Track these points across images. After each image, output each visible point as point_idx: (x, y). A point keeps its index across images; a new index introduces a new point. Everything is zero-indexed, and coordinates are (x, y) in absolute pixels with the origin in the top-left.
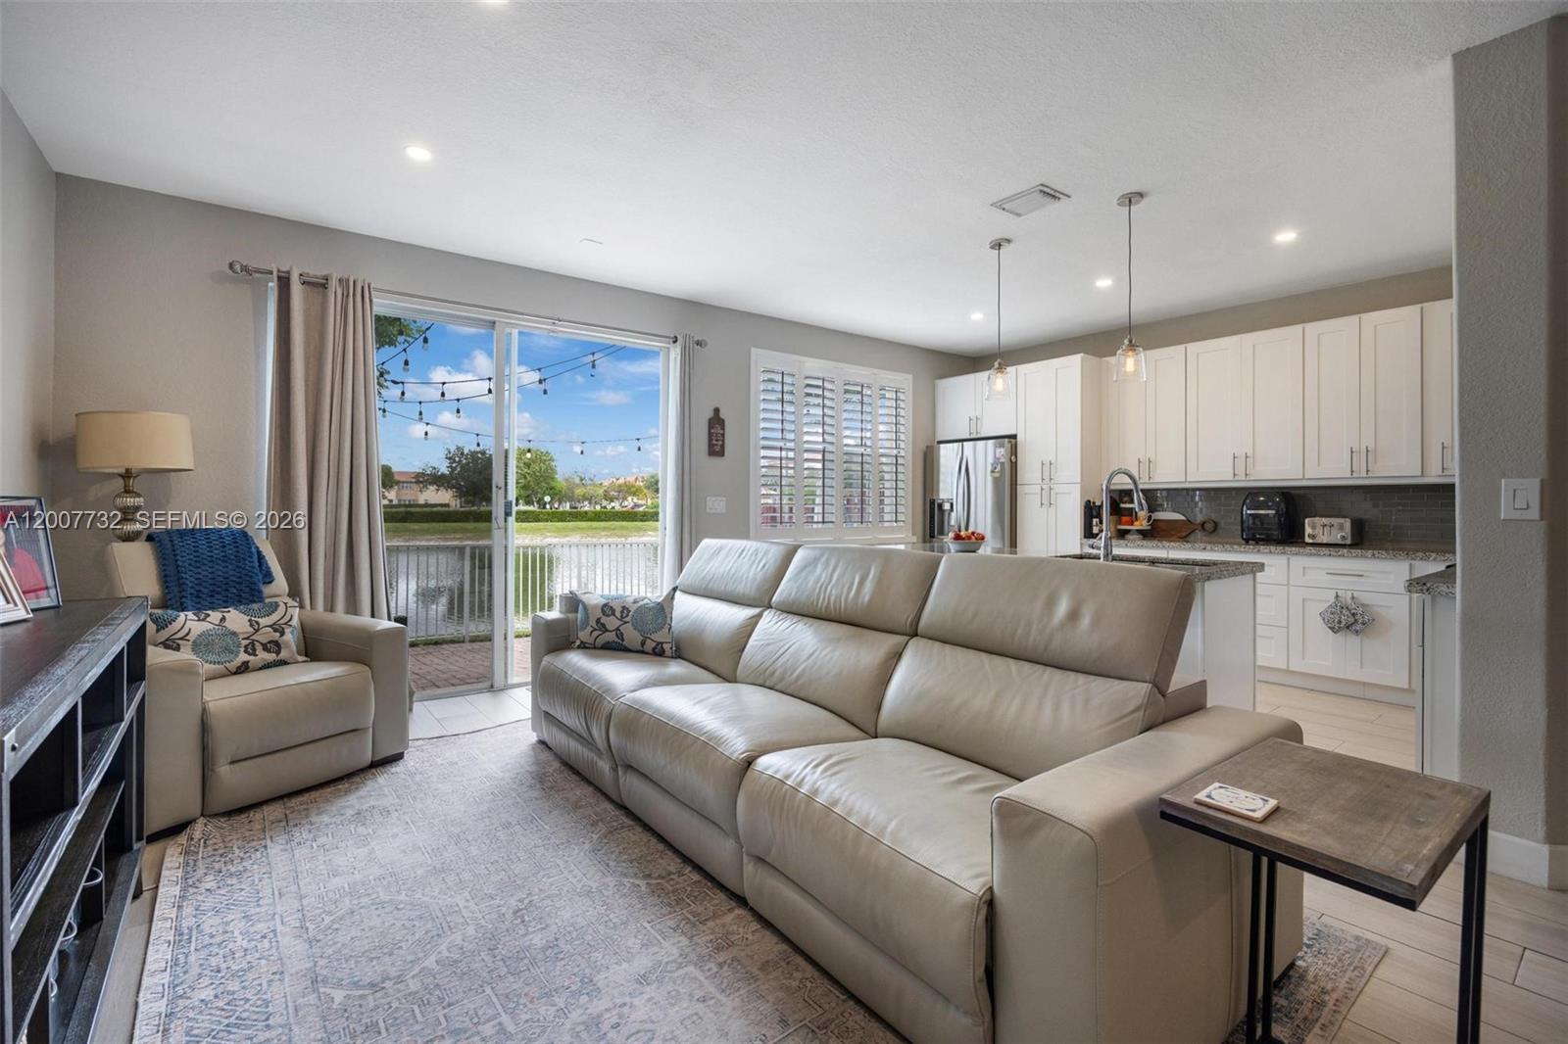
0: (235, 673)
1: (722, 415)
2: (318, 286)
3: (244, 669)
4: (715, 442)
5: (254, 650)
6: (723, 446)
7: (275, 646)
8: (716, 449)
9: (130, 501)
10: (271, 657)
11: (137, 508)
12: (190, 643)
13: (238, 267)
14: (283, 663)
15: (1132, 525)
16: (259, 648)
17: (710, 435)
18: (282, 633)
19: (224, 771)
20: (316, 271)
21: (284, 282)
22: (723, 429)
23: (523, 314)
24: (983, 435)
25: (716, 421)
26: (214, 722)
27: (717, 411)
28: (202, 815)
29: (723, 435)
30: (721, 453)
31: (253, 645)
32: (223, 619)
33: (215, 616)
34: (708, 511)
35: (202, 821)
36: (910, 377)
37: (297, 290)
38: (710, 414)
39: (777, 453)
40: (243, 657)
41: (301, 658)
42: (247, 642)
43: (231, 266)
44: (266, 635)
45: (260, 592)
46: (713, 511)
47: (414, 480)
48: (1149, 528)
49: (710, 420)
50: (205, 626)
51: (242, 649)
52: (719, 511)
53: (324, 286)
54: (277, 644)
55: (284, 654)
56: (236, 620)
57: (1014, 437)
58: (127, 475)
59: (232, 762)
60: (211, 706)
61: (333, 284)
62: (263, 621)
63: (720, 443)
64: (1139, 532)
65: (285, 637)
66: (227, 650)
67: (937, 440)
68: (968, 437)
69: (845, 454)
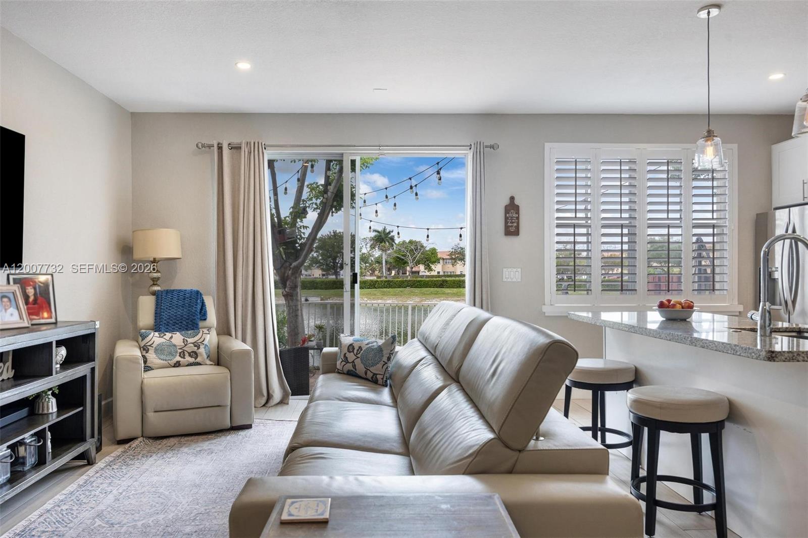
0: (174, 367)
1: (517, 202)
2: (235, 148)
3: (177, 365)
4: (509, 224)
5: (184, 355)
6: (518, 227)
7: (194, 354)
8: (512, 229)
9: (155, 275)
10: (192, 360)
11: (158, 279)
12: (153, 348)
13: (200, 145)
14: (199, 364)
16: (187, 354)
17: (506, 219)
18: (199, 348)
19: (151, 415)
20: (235, 140)
21: (220, 148)
22: (518, 213)
23: (355, 146)
25: (512, 208)
26: (147, 392)
27: (512, 198)
28: (142, 436)
29: (518, 218)
30: (516, 233)
31: (184, 353)
32: (171, 337)
33: (168, 335)
34: (505, 279)
35: (141, 439)
36: (735, 146)
37: (226, 151)
38: (506, 201)
39: (571, 231)
40: (178, 358)
41: (208, 362)
42: (181, 351)
43: (197, 145)
44: (190, 348)
45: (197, 324)
46: (509, 280)
47: (448, 257)
49: (506, 207)
50: (162, 340)
51: (178, 354)
52: (514, 280)
53: (240, 148)
54: (195, 353)
55: (199, 360)
56: (177, 338)
58: (154, 261)
59: (155, 412)
60: (145, 381)
61: (243, 146)
62: (190, 340)
63: (515, 224)
65: (200, 350)
66: (171, 354)
67: (774, 206)
68: (802, 202)
69: (648, 227)
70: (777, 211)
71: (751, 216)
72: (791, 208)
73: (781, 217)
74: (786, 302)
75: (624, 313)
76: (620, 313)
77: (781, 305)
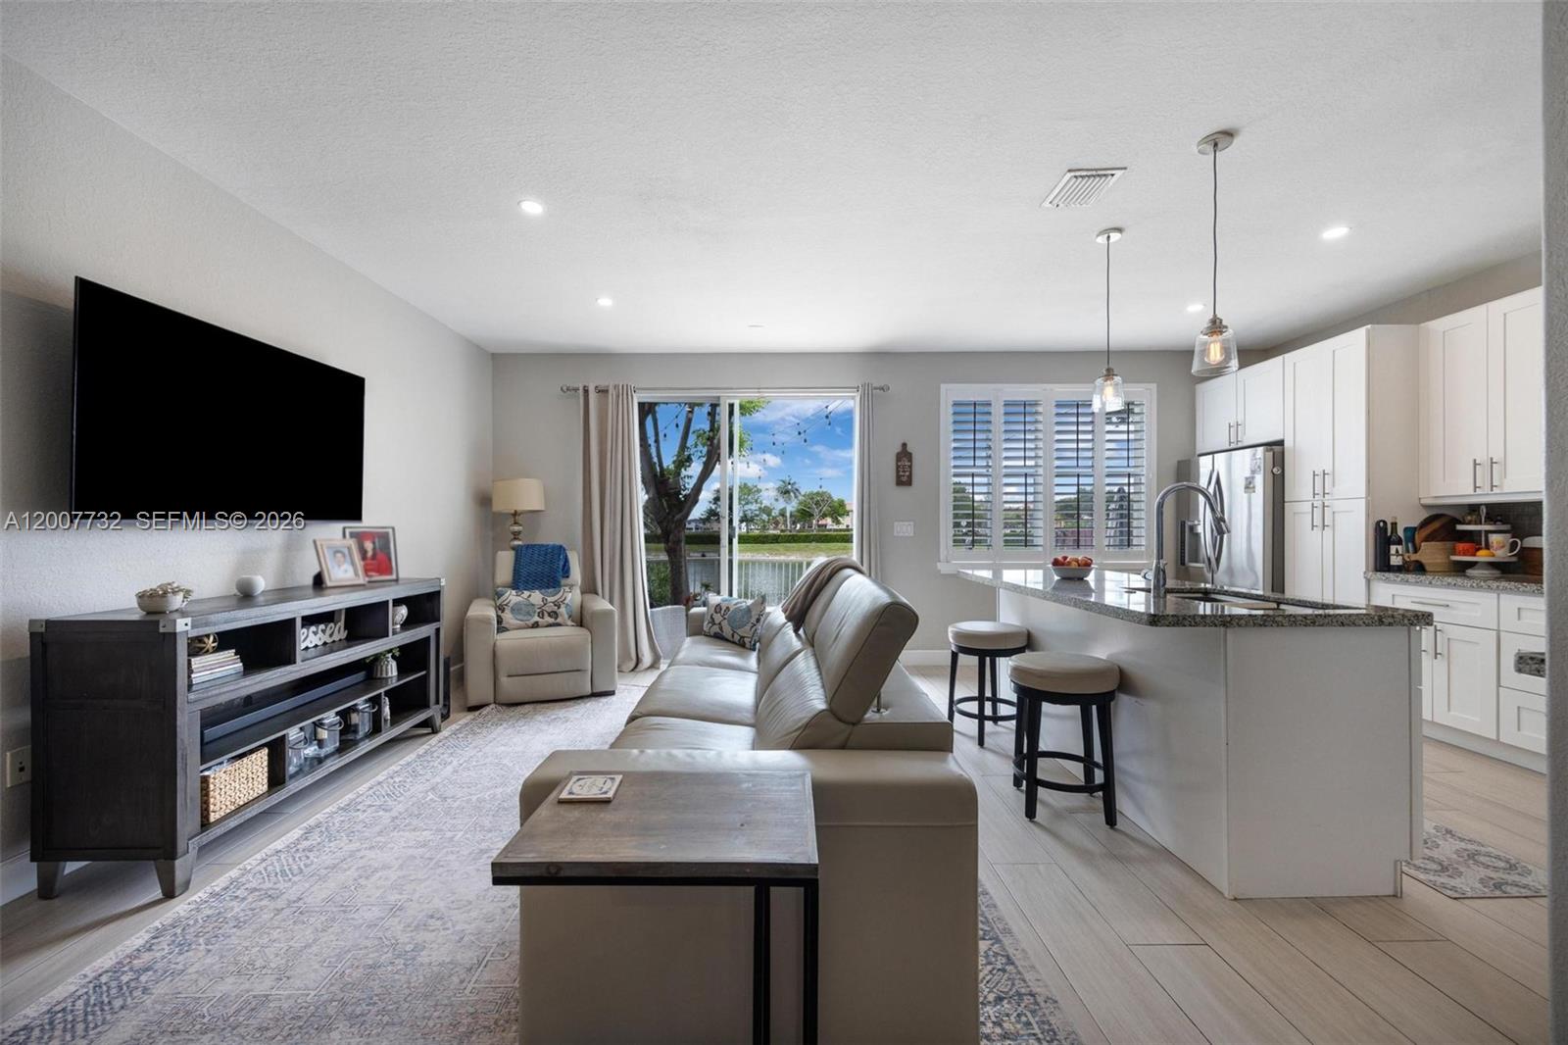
0: (532, 627)
1: (909, 449)
2: (603, 392)
3: (536, 625)
4: (901, 473)
5: (543, 615)
6: (910, 477)
7: (554, 614)
8: (904, 479)
9: (516, 528)
10: (551, 620)
11: (519, 532)
12: (509, 607)
13: (565, 388)
14: (559, 625)
15: (1474, 555)
16: (546, 614)
17: (898, 467)
18: (559, 607)
19: (504, 680)
20: (603, 384)
21: (586, 391)
22: (910, 460)
23: (732, 389)
24: (1246, 444)
25: (904, 455)
26: (498, 653)
27: (904, 445)
28: (495, 703)
29: (910, 467)
30: (909, 483)
31: (543, 612)
32: (530, 596)
33: (526, 593)
34: (895, 534)
35: (493, 706)
36: (1154, 386)
37: (593, 396)
38: (898, 449)
39: (969, 480)
40: (536, 619)
41: (570, 623)
42: (540, 610)
43: (562, 389)
44: (550, 607)
45: (559, 582)
46: (901, 534)
48: (1514, 559)
49: (898, 454)
50: (520, 599)
51: (537, 614)
52: (906, 535)
53: (607, 391)
54: (555, 613)
55: (559, 620)
56: (536, 597)
57: (1281, 443)
58: (515, 514)
59: (509, 676)
60: (498, 643)
61: (611, 389)
62: (549, 599)
63: (907, 474)
64: (1493, 565)
65: (560, 610)
66: (528, 614)
67: (1198, 453)
68: (1227, 447)
69: (1057, 476)
70: (1202, 458)
71: (1172, 463)
72: (1216, 455)
73: (1205, 464)
74: (1209, 559)
75: (1028, 571)
76: (1023, 571)
77: (1204, 562)
